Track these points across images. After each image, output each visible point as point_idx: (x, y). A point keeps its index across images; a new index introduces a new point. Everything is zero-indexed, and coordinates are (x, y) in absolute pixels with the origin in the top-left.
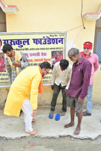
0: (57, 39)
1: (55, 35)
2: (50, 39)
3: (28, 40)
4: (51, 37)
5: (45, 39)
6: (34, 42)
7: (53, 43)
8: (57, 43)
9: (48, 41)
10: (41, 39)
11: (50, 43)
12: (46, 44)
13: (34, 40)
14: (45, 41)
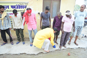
0: (23, 6)
1: (23, 4)
2: (20, 6)
3: (8, 6)
4: (20, 5)
5: (17, 6)
6: (12, 7)
7: (22, 8)
8: (23, 8)
9: (19, 7)
10: (15, 6)
11: (20, 8)
12: (18, 8)
13: (11, 6)
14: (17, 7)
